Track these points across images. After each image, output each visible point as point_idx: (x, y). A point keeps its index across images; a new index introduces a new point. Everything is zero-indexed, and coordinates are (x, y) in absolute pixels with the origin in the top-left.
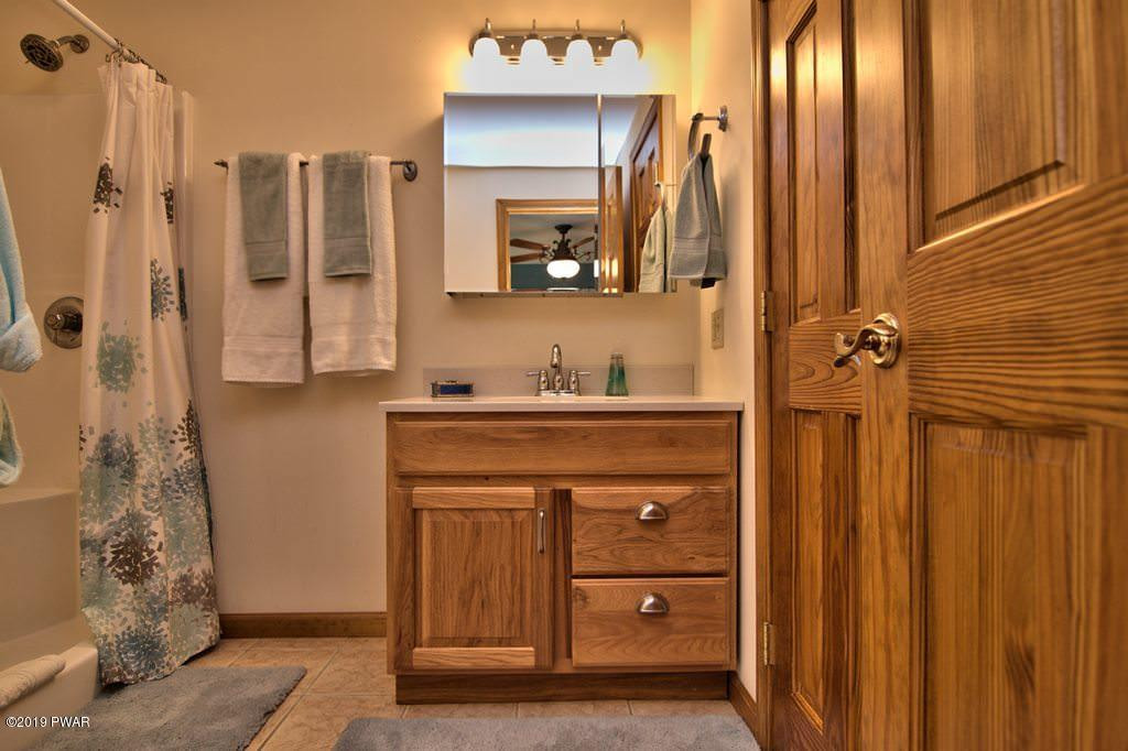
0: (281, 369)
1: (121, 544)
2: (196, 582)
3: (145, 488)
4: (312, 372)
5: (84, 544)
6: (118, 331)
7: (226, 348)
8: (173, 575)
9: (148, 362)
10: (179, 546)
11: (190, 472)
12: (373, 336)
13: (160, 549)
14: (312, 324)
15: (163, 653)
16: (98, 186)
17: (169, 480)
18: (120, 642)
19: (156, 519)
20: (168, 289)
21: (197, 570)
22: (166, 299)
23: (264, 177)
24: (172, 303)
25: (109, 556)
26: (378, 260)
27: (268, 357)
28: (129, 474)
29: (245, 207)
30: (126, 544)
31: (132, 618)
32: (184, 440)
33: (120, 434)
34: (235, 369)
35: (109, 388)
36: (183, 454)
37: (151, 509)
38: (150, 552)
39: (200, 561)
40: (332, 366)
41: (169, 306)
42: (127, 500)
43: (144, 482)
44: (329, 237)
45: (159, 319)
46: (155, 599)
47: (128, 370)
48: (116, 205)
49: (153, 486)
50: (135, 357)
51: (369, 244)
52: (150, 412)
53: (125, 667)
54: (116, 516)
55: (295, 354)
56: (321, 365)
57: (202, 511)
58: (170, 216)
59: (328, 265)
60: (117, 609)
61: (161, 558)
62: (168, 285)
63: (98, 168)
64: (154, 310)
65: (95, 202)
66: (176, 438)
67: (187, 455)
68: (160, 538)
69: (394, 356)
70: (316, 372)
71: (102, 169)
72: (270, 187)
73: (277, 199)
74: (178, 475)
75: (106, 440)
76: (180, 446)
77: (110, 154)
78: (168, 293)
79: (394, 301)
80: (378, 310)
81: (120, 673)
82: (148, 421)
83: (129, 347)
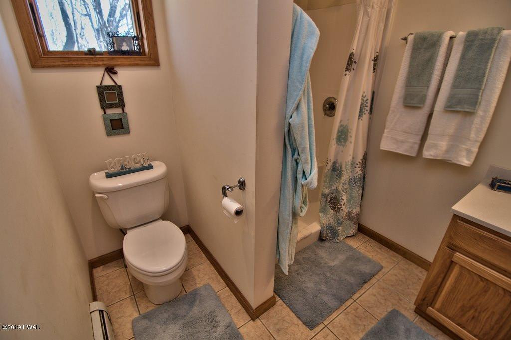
0: (407, 147)
1: (333, 197)
2: (353, 215)
3: (343, 184)
4: (422, 156)
5: (323, 195)
6: (345, 123)
7: (385, 135)
8: (346, 211)
9: (353, 139)
10: (350, 202)
11: (359, 179)
12: (464, 146)
13: (344, 205)
14: (429, 132)
15: (338, 236)
16: (348, 64)
17: (352, 179)
18: (327, 226)
19: (345, 195)
20: (367, 105)
21: (354, 211)
22: (365, 109)
23: (426, 49)
24: (367, 110)
25: (329, 200)
26: (483, 103)
27: (402, 142)
28: (340, 176)
29: (411, 66)
30: (334, 198)
31: (332, 221)
32: (360, 167)
33: (339, 161)
34: (386, 145)
35: (338, 144)
36: (358, 172)
37: (344, 191)
38: (341, 205)
39: (356, 209)
40: (434, 156)
41: (366, 112)
42: (337, 184)
43: (343, 182)
44: (454, 86)
45: (360, 120)
46: (339, 220)
47: (346, 140)
48: (353, 69)
49: (346, 184)
50: (349, 136)
51: (480, 94)
52: (351, 157)
53: (327, 234)
54: (333, 188)
55: (415, 143)
56: (428, 153)
57: (360, 192)
58: (374, 69)
59: (449, 104)
60: (328, 216)
61: (344, 208)
62: (367, 103)
63: (349, 54)
64: (359, 116)
65: (346, 71)
66: (357, 166)
67: (360, 173)
68: (345, 201)
69: (472, 160)
70: (424, 156)
71: (351, 55)
72: (427, 55)
73: (430, 62)
74: (355, 179)
75: (335, 163)
76: (358, 169)
77: (355, 47)
78: (367, 106)
79: (485, 129)
80: (472, 132)
81: (326, 237)
82: (348, 161)
83: (348, 130)
